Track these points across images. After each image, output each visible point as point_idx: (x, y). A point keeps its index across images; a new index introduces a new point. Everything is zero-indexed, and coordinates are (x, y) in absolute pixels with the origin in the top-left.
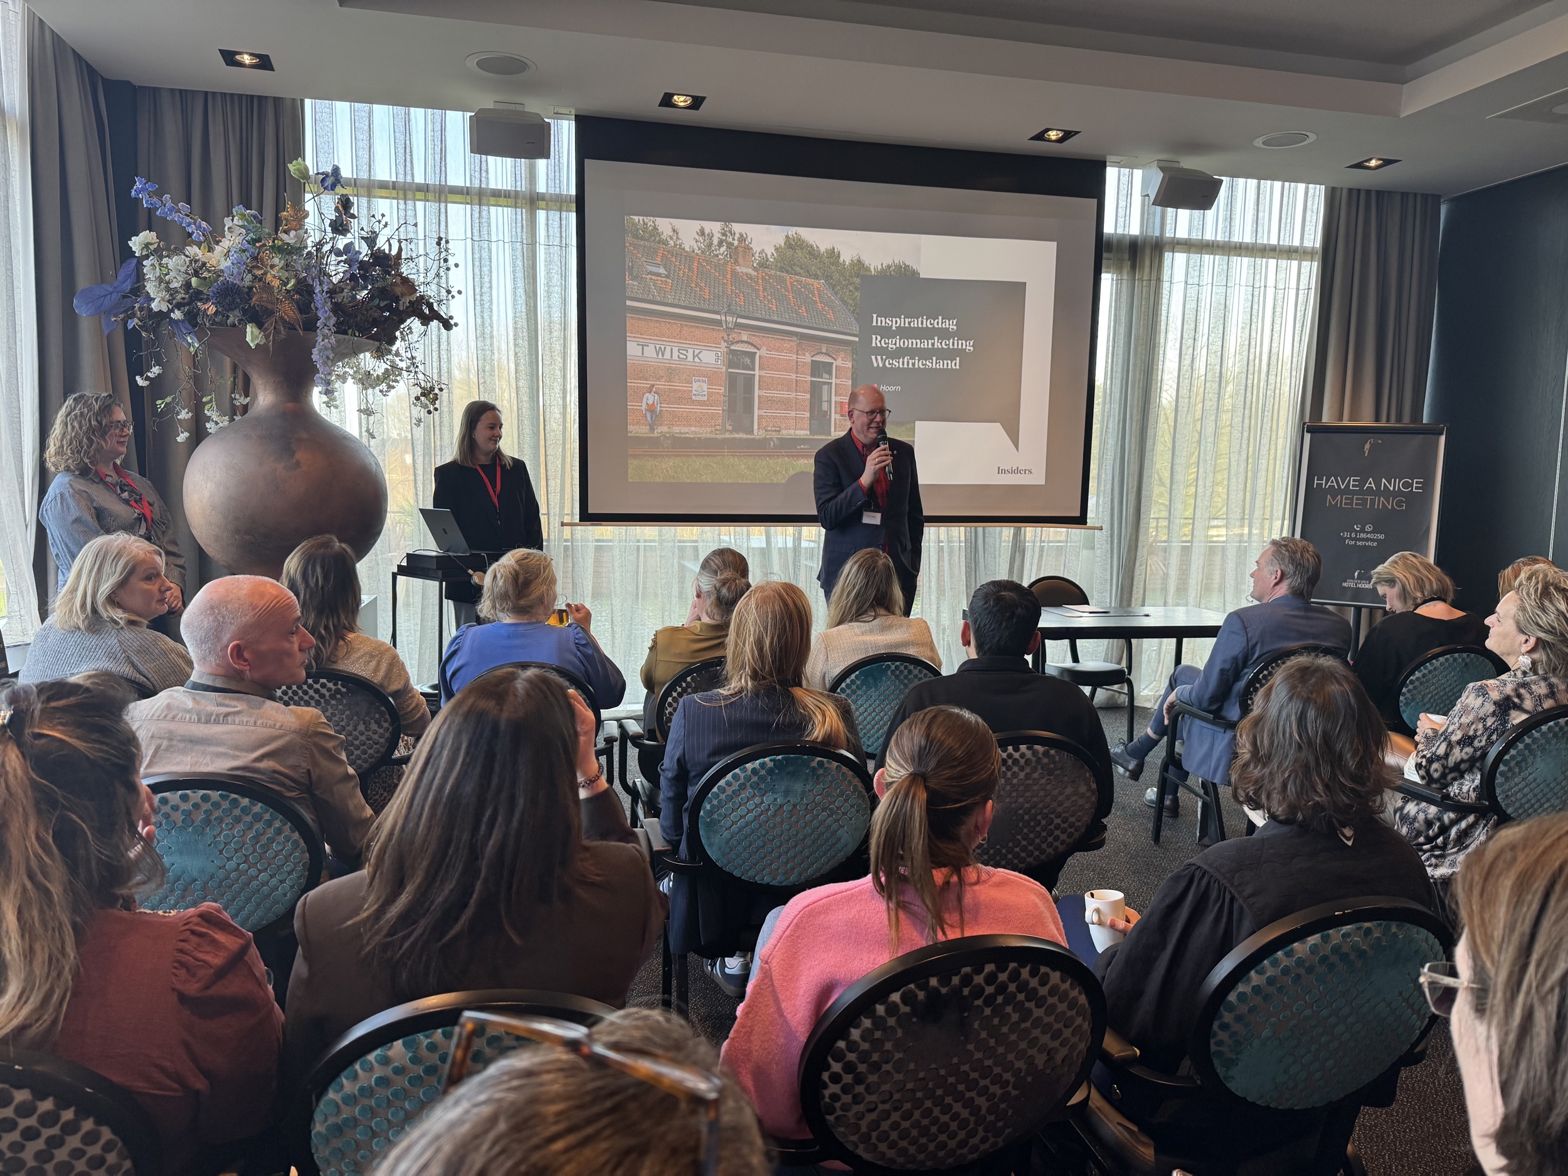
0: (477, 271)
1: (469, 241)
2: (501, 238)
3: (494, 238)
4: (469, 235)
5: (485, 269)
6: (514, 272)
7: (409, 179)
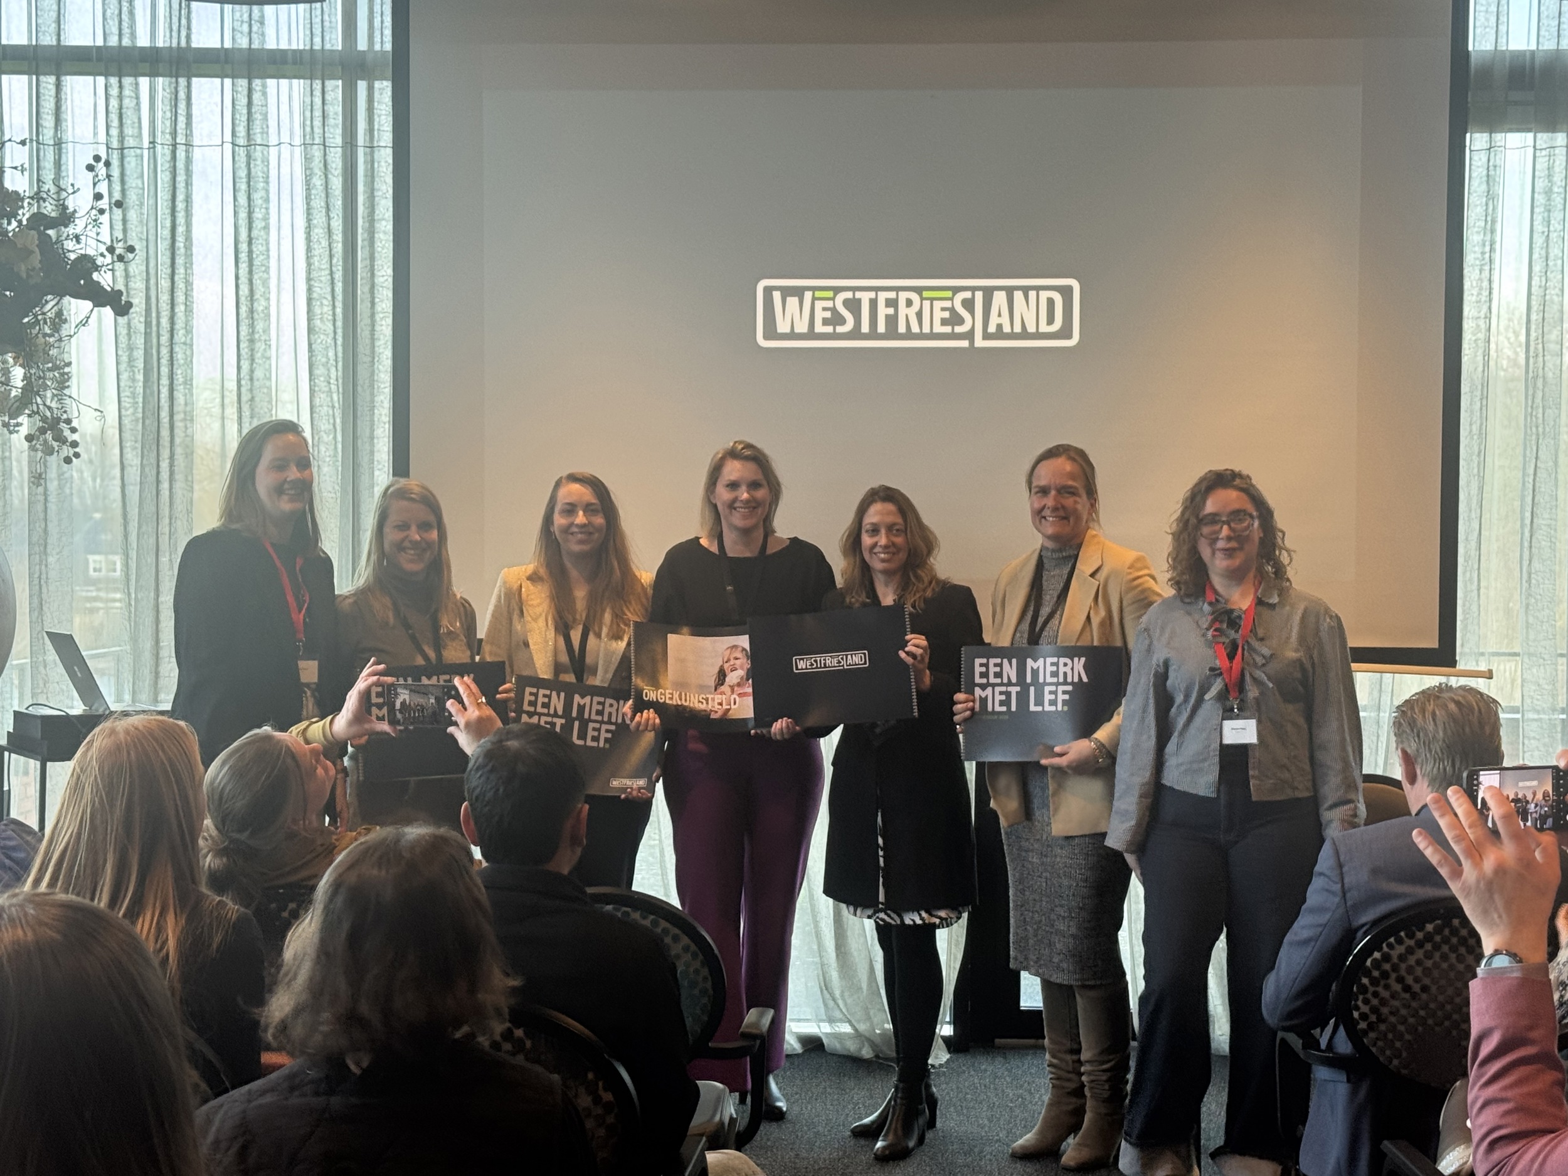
0: (242, 200)
1: (228, 147)
2: (285, 138)
3: (273, 140)
4: (228, 137)
5: (257, 197)
6: (308, 198)
7: (126, 42)
